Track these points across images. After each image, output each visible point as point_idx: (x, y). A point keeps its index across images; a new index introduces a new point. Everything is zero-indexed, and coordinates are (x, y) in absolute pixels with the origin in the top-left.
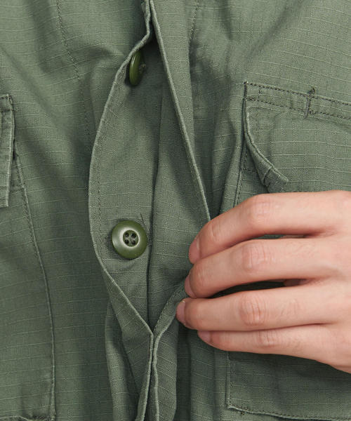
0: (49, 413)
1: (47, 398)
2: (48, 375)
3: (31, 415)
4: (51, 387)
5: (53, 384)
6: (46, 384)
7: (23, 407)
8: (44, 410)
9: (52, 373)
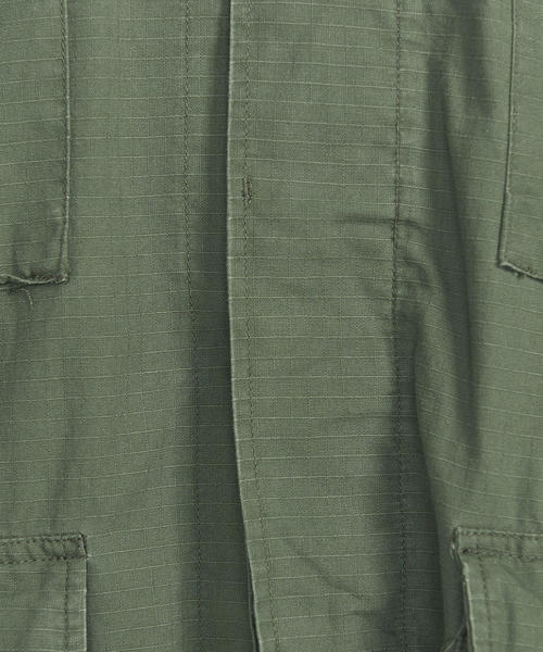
0: (59, 269)
1: (55, 246)
2: (58, 210)
3: (28, 273)
4: (63, 229)
5: (67, 226)
6: (54, 225)
7: (15, 261)
8: (50, 264)
9: (65, 207)
